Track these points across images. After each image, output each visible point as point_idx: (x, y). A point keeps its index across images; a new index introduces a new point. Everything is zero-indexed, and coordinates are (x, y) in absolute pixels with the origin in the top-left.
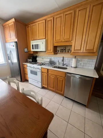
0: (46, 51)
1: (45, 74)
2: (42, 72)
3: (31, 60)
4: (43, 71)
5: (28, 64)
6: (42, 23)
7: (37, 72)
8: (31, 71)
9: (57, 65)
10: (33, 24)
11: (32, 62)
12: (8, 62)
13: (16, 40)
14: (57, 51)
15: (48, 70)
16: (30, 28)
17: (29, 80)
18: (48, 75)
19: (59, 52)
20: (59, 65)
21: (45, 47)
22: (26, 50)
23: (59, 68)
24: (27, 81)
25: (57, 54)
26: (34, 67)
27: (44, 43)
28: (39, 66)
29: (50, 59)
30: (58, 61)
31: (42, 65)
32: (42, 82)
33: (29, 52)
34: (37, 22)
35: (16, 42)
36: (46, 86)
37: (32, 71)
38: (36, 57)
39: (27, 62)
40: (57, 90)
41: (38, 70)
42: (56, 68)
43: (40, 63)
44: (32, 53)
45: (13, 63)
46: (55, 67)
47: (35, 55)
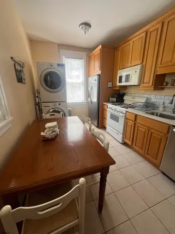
0: (139, 85)
1: (131, 123)
2: (126, 119)
3: (115, 99)
4: (128, 117)
5: (110, 105)
6: (140, 38)
7: (118, 118)
8: (111, 114)
9: (160, 110)
10: (126, 44)
11: (116, 102)
12: (87, 100)
13: (99, 72)
14: (165, 84)
15: (136, 116)
16: (120, 52)
17: (108, 127)
18: (135, 124)
19: (169, 85)
20: (164, 111)
21: (139, 77)
22: (110, 84)
23: (162, 116)
24: (104, 128)
25: (163, 89)
26: (115, 110)
27: (138, 71)
28: (124, 109)
29: (147, 98)
30: (164, 104)
31: (130, 107)
32: (123, 134)
33: (114, 87)
34: (132, 39)
35: (99, 75)
36: (130, 143)
37: (113, 115)
38: (124, 95)
39: (108, 102)
40: (147, 154)
41: (121, 114)
42: (155, 116)
43: (127, 105)
44: (118, 89)
45: (92, 102)
46: (153, 114)
47: (121, 92)
